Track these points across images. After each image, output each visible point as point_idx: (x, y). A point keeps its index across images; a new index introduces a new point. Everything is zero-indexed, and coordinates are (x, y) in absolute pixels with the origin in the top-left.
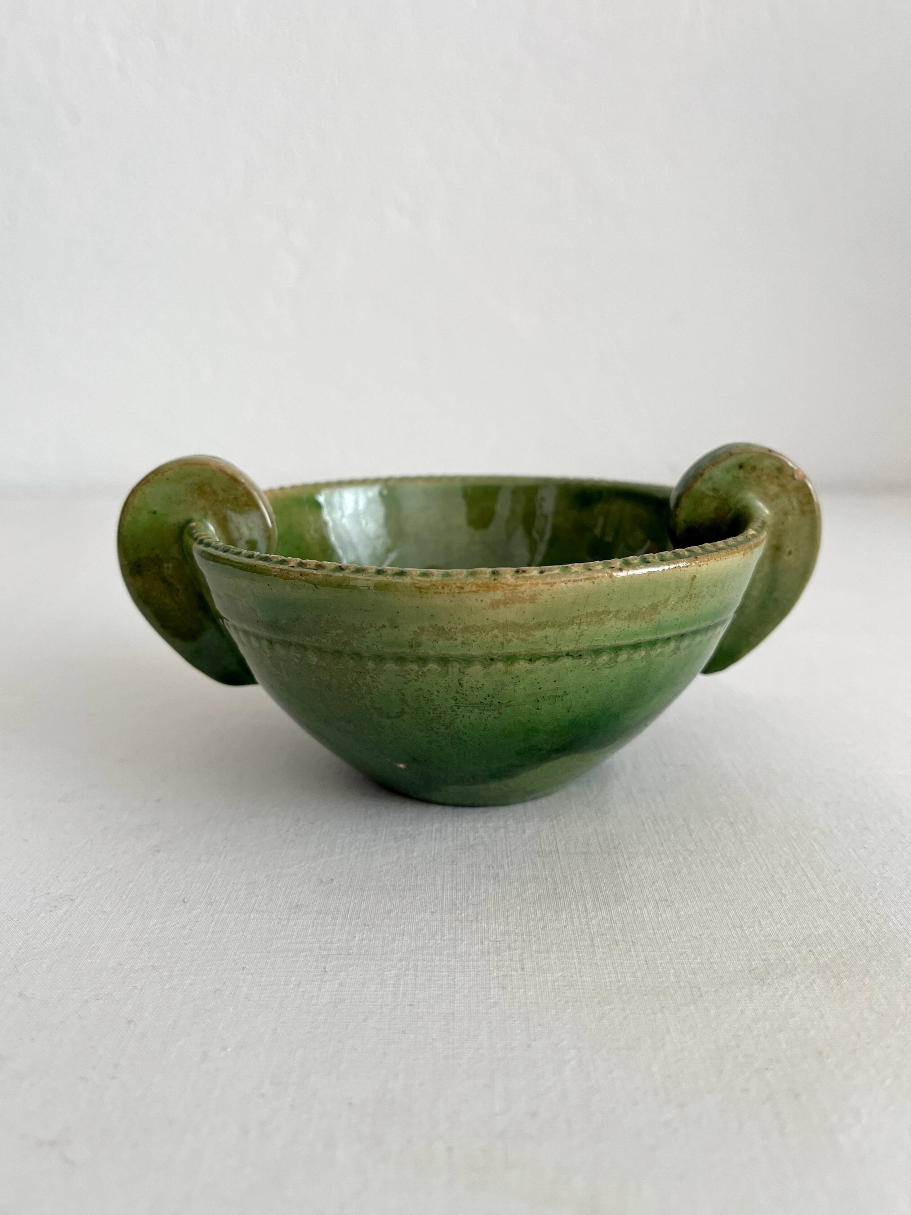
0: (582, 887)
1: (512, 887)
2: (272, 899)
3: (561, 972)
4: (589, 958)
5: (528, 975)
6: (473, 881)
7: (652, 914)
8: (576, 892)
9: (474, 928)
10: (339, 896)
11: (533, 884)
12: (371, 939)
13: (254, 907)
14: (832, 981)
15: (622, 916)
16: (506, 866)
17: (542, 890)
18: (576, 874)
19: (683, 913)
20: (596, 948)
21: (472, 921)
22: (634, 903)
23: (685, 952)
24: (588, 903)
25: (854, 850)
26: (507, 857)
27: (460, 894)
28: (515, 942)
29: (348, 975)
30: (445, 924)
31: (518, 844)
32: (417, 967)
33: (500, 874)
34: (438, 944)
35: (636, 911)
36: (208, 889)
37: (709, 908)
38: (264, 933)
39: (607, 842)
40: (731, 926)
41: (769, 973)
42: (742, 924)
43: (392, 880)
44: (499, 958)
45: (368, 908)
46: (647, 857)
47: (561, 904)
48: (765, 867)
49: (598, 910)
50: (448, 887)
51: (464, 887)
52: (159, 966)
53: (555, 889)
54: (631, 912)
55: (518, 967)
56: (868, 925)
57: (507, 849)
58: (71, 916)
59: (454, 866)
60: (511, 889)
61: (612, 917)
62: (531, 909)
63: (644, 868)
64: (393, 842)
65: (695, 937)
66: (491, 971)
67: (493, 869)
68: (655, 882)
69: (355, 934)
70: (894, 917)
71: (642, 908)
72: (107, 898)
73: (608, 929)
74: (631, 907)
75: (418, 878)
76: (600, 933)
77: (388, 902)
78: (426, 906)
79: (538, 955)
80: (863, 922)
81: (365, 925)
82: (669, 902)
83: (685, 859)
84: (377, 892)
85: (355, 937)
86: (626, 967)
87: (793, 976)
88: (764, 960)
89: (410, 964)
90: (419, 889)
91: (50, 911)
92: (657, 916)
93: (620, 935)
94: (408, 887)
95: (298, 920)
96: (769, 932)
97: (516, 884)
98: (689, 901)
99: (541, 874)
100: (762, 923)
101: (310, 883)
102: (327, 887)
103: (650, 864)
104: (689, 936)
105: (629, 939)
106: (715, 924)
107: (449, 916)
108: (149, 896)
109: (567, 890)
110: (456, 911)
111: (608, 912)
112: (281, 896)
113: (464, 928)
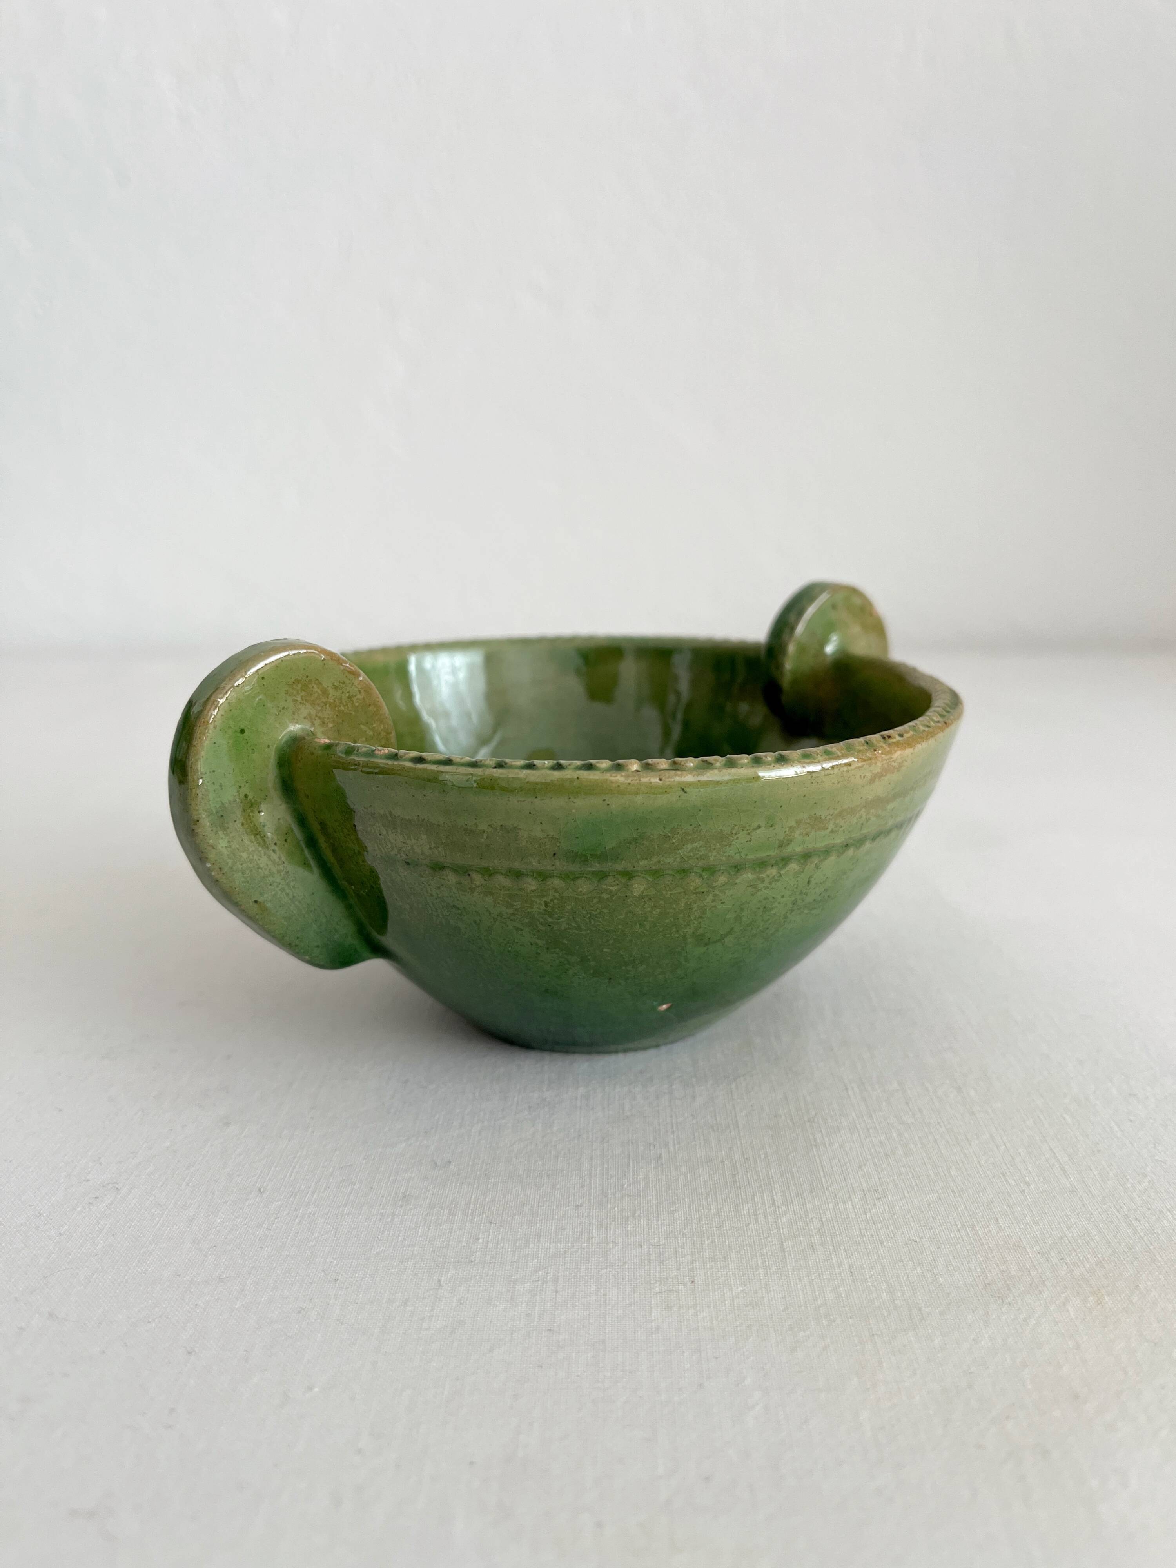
0: (768, 1173)
1: (679, 1173)
2: (372, 1188)
3: (742, 1287)
4: (778, 1267)
5: (700, 1290)
6: (629, 1165)
8: (760, 1179)
9: (630, 1227)
10: (458, 1184)
11: (706, 1169)
12: (498, 1241)
13: (349, 1199)
14: (1091, 1298)
15: (820, 1211)
16: (671, 1145)
17: (718, 1177)
18: (760, 1155)
19: (898, 1207)
20: (787, 1254)
22: (835, 1195)
23: (901, 1261)
24: (776, 1194)
25: (1116, 1123)
26: (673, 1132)
27: (612, 1182)
28: (683, 1246)
29: (469, 1289)
30: (594, 1222)
31: (686, 1115)
32: (558, 1279)
33: (663, 1155)
34: (584, 1249)
35: (838, 1205)
36: (291, 1175)
37: (931, 1201)
38: (361, 1234)
39: (800, 1113)
40: (959, 1225)
41: (1009, 1289)
42: (975, 1223)
43: (526, 1162)
44: (662, 1267)
45: (495, 1200)
46: (851, 1133)
47: (741, 1196)
48: (1004, 1147)
49: (789, 1203)
50: (598, 1172)
51: (618, 1172)
52: (228, 1278)
53: (734, 1176)
54: (831, 1205)
55: (687, 1279)
56: (1136, 1223)
57: (672, 1121)
58: (116, 1210)
59: (605, 1144)
60: (678, 1175)
61: (808, 1213)
62: (704, 1201)
63: (847, 1146)
64: (526, 1113)
65: (913, 1240)
66: (652, 1285)
67: (655, 1148)
68: (862, 1166)
69: (479, 1235)
70: (1169, 1214)
71: (846, 1201)
72: (161, 1187)
73: (802, 1229)
74: (832, 1200)
75: (559, 1160)
76: (792, 1234)
77: (521, 1192)
78: (569, 1198)
79: (713, 1263)
80: (1130, 1220)
81: (491, 1223)
82: (881, 1193)
83: (900, 1135)
84: (506, 1179)
85: (478, 1239)
86: (825, 1281)
87: (1040, 1292)
88: (1002, 1272)
89: (549, 1274)
90: (560, 1174)
91: (90, 1203)
92: (865, 1212)
93: (818, 1237)
94: (546, 1172)
95: (406, 1217)
96: (1008, 1233)
97: (684, 1169)
98: (906, 1192)
99: (716, 1155)
100: (1000, 1221)
101: (421, 1166)
102: (443, 1171)
103: (856, 1143)
104: (906, 1239)
105: (830, 1243)
106: (940, 1222)
107: (598, 1212)
108: (216, 1184)
109: (749, 1176)
110: (608, 1204)
111: (802, 1206)
112: (383, 1183)
113: (617, 1227)
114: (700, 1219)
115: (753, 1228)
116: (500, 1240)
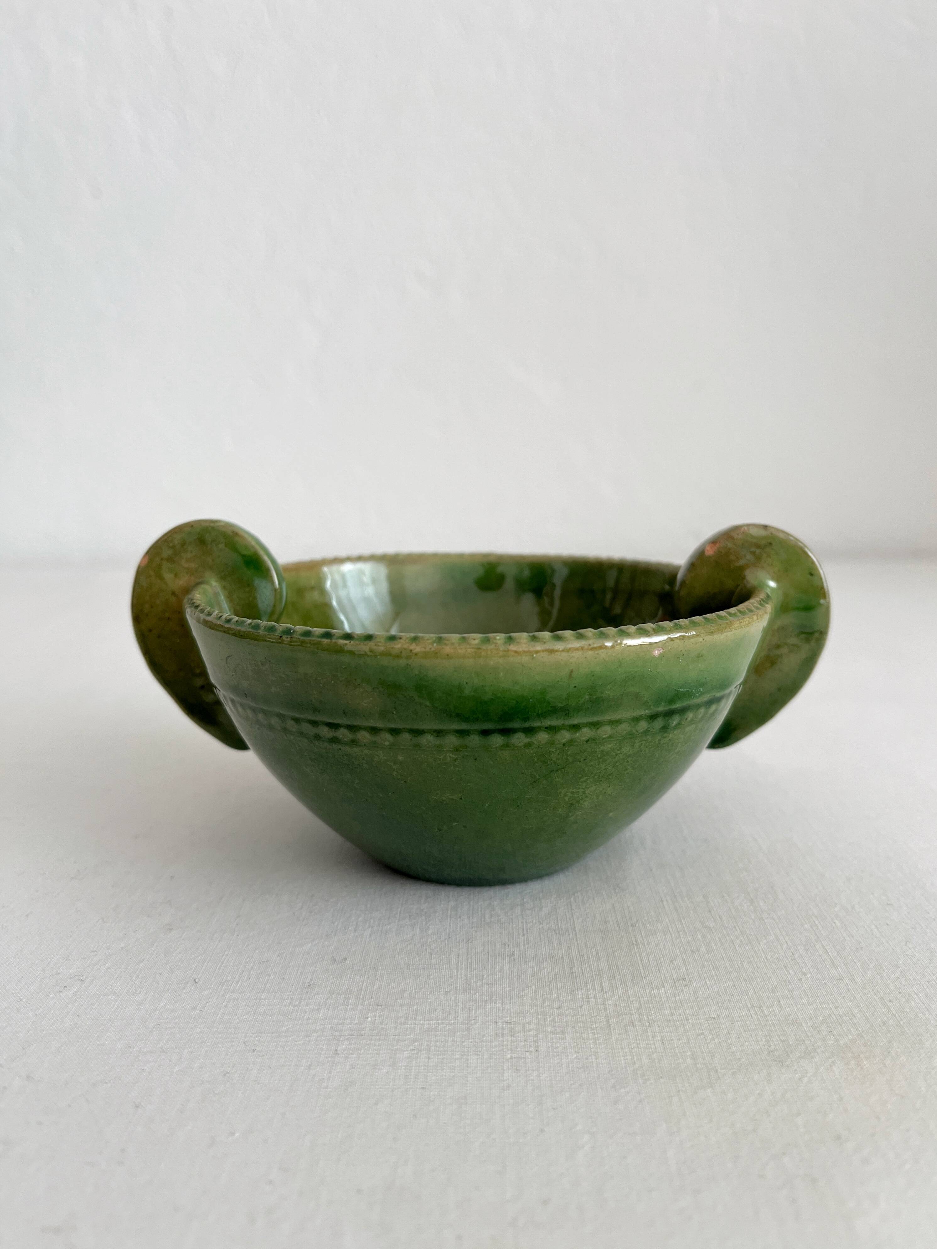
0: (599, 966)
1: (527, 966)
2: (284, 978)
3: (576, 1054)
4: (605, 1039)
5: (542, 1056)
6: (489, 960)
7: (669, 994)
8: (592, 971)
9: (488, 1008)
10: (352, 976)
11: (549, 963)
12: (383, 1019)
13: (266, 987)
14: (853, 1062)
15: (639, 995)
16: (522, 944)
17: (558, 969)
18: (593, 952)
19: (701, 992)
20: (612, 1029)
21: (486, 1001)
22: (652, 983)
23: (703, 1034)
24: (604, 982)
25: (876, 926)
26: (524, 935)
27: (474, 973)
28: (529, 1023)
29: (359, 1057)
30: (459, 1004)
31: (534, 921)
32: (430, 1048)
33: (515, 952)
34: (451, 1025)
35: (654, 991)
36: (220, 968)
37: (728, 987)
38: (275, 1014)
39: (625, 920)
40: (749, 1006)
41: (788, 1055)
42: (762, 1004)
43: (406, 958)
44: (513, 1039)
45: (381, 987)
46: (665, 935)
47: (577, 984)
48: (786, 945)
49: (614, 989)
50: (463, 965)
51: (479, 965)
52: (168, 1048)
53: (571, 968)
54: (648, 991)
55: (532, 1049)
56: (889, 1004)
57: (523, 927)
58: (80, 997)
59: (469, 944)
60: (527, 968)
61: (629, 996)
62: (547, 988)
63: (662, 945)
64: (407, 920)
65: (713, 1017)
66: (504, 1053)
67: (509, 947)
68: (673, 960)
69: (368, 1015)
70: (916, 996)
71: (660, 987)
72: (117, 978)
73: (625, 1009)
74: (648, 987)
75: (433, 956)
76: (617, 1013)
77: (402, 981)
78: (440, 986)
79: (553, 1036)
80: (885, 1002)
81: (378, 1005)
82: (687, 981)
83: (704, 936)
84: (390, 972)
85: (367, 1018)
86: (642, 1049)
87: (812, 1057)
88: (783, 1041)
89: (423, 1045)
90: (433, 967)
91: (60, 991)
92: (675, 996)
93: (637, 1015)
94: (422, 966)
95: (311, 1001)
96: (788, 1012)
97: (532, 963)
98: (707, 980)
99: (557, 953)
100: (781, 1002)
101: (323, 962)
102: (340, 965)
103: (668, 943)
105: (646, 1020)
106: (734, 1004)
107: (463, 997)
108: (160, 976)
109: (583, 969)
110: (470, 990)
111: (625, 992)
112: (293, 975)
113: (477, 1008)
114: (544, 1002)
115: (586, 1009)
116: (385, 1018)
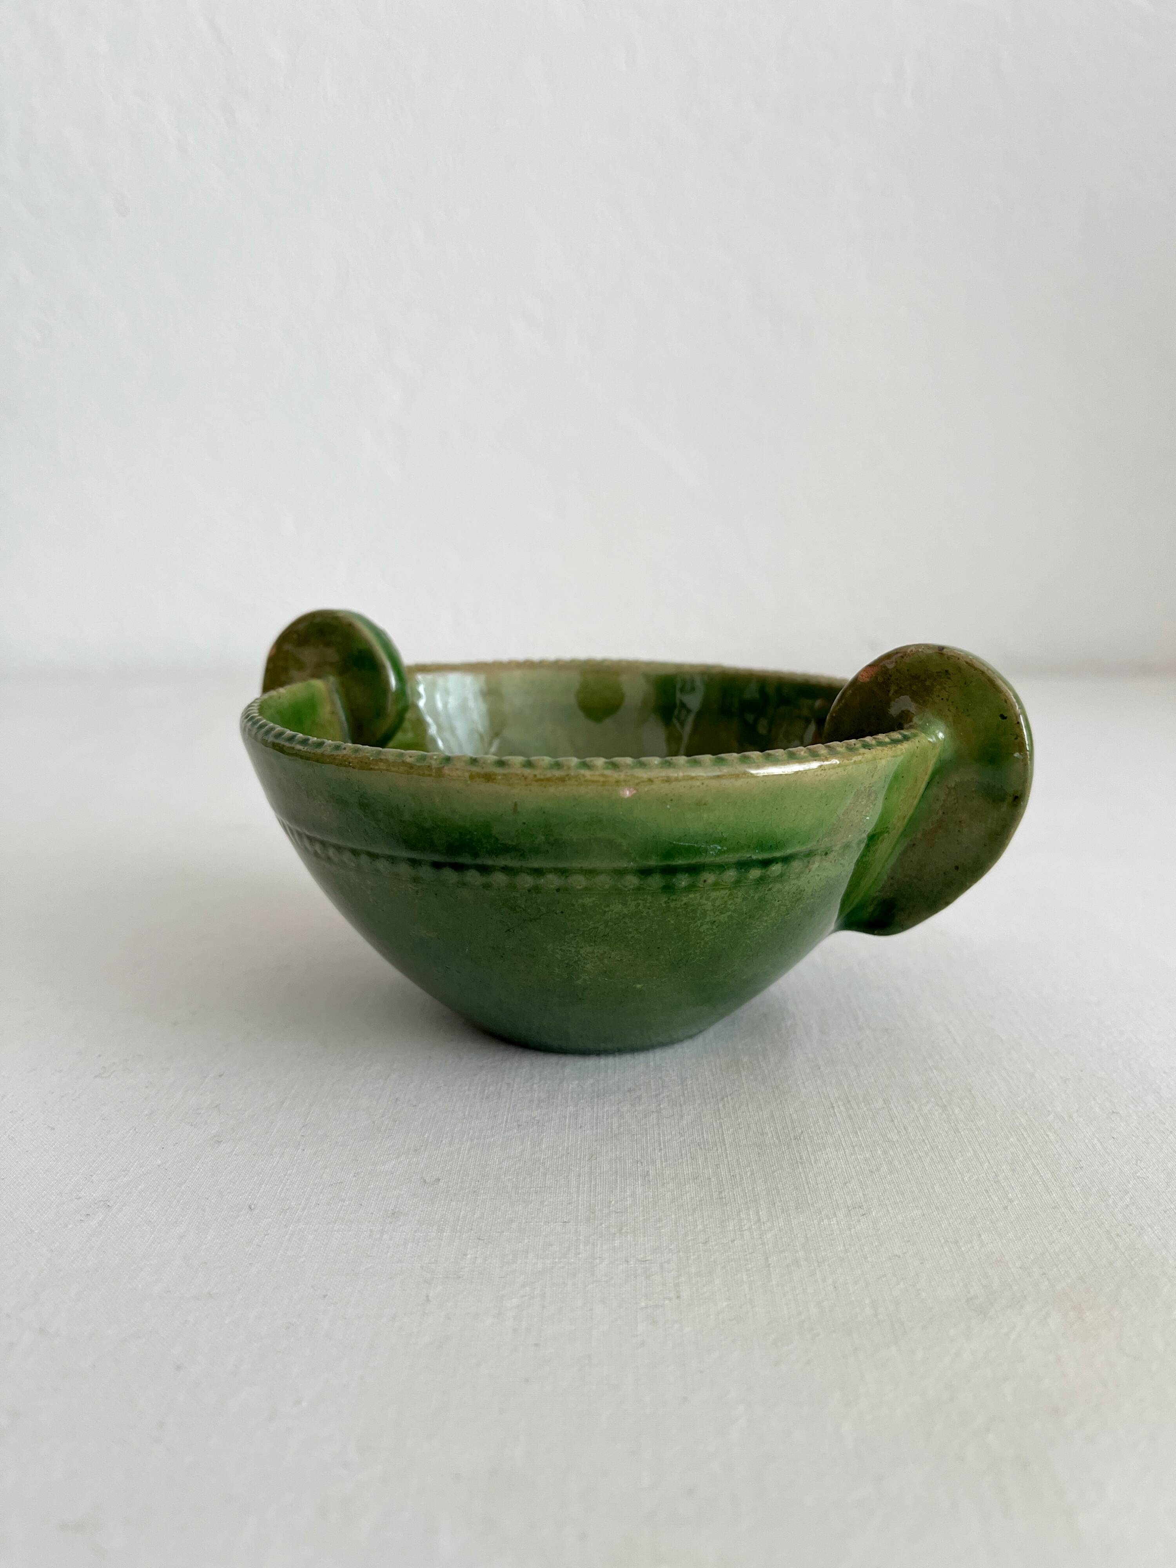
0: (755, 1190)
1: (665, 1190)
2: (361, 1205)
3: (727, 1302)
4: (763, 1282)
5: (685, 1305)
6: (617, 1182)
7: (843, 1225)
8: (746, 1196)
9: (617, 1243)
10: (447, 1201)
11: (692, 1185)
12: (486, 1257)
13: (339, 1216)
14: (1072, 1313)
15: (804, 1227)
16: (658, 1162)
17: (704, 1193)
18: (747, 1172)
19: (882, 1223)
20: (771, 1269)
21: (615, 1234)
22: (820, 1211)
23: (885, 1276)
24: (762, 1210)
25: (1099, 1140)
26: (661, 1150)
27: (599, 1199)
28: (669, 1262)
29: (456, 1305)
30: (581, 1238)
31: (673, 1133)
32: (545, 1294)
33: (650, 1171)
34: (571, 1264)
35: (823, 1221)
36: (281, 1192)
37: (915, 1217)
38: (350, 1250)
39: (786, 1131)
40: (943, 1241)
41: (991, 1303)
42: (958, 1238)
43: (514, 1179)
44: (648, 1282)
45: (484, 1217)
46: (837, 1151)
47: (727, 1212)
48: (987, 1164)
50: (585, 1188)
51: (605, 1188)
52: (218, 1294)
53: (720, 1192)
54: (815, 1221)
55: (672, 1295)
56: (1117, 1239)
57: (660, 1139)
58: (107, 1228)
59: (593, 1161)
60: (665, 1192)
61: (793, 1228)
62: (690, 1217)
63: (832, 1164)
64: (515, 1131)
65: (897, 1255)
66: (637, 1300)
67: (642, 1165)
68: (847, 1182)
69: (467, 1251)
70: (1149, 1229)
71: (831, 1217)
72: (153, 1203)
73: (787, 1245)
74: (817, 1216)
75: (547, 1177)
76: (777, 1250)
77: (509, 1209)
78: (557, 1214)
79: (698, 1278)
80: (1111, 1235)
81: (479, 1239)
82: (865, 1209)
83: (885, 1152)
84: (494, 1196)
85: (466, 1255)
86: (810, 1295)
87: (1022, 1307)
88: (984, 1286)
89: (536, 1290)
90: (548, 1191)
91: (81, 1220)
92: (849, 1228)
93: (802, 1252)
94: (534, 1189)
95: (395, 1233)
96: (991, 1249)
97: (671, 1186)
98: (890, 1209)
99: (703, 1173)
100: (982, 1237)
101: (411, 1183)
102: (432, 1188)
103: (841, 1160)
104: (890, 1254)
105: (814, 1258)
106: (923, 1238)
107: (585, 1228)
108: (206, 1201)
109: (735, 1192)
110: (595, 1220)
111: (787, 1222)
112: (373, 1200)
113: (604, 1243)
114: (686, 1235)
115: (739, 1244)
116: (488, 1255)
